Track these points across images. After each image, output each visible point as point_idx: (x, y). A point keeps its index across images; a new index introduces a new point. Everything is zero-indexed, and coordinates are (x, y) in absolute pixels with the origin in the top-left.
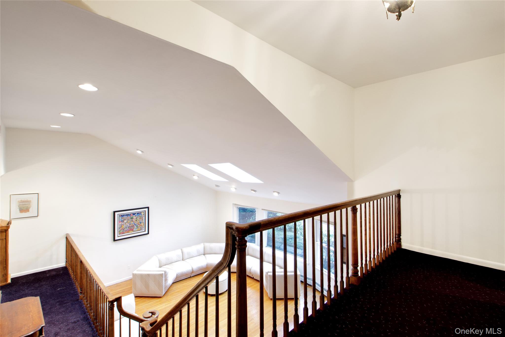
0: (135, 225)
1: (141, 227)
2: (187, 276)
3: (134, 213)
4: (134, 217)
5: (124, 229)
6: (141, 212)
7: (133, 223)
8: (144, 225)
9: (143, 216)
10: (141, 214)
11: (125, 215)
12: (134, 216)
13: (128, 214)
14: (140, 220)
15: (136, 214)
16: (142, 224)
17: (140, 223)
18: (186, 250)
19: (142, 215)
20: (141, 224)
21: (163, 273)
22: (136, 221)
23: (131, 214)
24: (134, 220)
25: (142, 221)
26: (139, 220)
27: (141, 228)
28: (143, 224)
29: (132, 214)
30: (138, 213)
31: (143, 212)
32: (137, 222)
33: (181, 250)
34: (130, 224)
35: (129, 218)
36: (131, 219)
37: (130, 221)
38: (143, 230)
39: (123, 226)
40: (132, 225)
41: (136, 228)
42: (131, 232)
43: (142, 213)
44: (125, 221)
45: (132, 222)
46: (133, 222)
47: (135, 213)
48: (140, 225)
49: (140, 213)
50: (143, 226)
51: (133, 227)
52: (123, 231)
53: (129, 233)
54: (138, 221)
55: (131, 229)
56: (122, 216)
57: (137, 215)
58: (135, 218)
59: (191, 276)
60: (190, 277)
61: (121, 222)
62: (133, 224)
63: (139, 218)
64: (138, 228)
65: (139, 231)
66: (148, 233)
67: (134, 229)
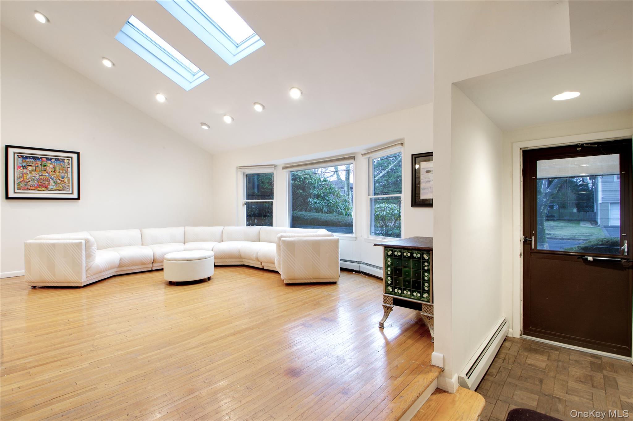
0: (51, 179)
1: (64, 185)
2: (144, 266)
3: (50, 157)
4: (49, 165)
5: (29, 181)
6: (64, 159)
7: (47, 174)
8: (69, 183)
9: (68, 166)
10: (63, 161)
11: (29, 157)
12: (50, 162)
13: (38, 157)
14: (61, 171)
15: (53, 160)
16: (66, 180)
17: (63, 178)
18: (150, 232)
19: (66, 164)
21: (83, 241)
22: (54, 172)
23: (43, 159)
24: (50, 170)
25: (66, 175)
26: (59, 172)
27: (64, 187)
28: (68, 180)
29: (45, 159)
30: (57, 160)
32: (54, 174)
33: (141, 231)
34: (41, 176)
35: (40, 165)
36: (43, 167)
37: (41, 170)
38: (67, 191)
39: (25, 175)
40: (44, 177)
41: (53, 184)
42: (44, 190)
43: (65, 161)
44: (30, 168)
45: (45, 172)
46: (47, 173)
47: (51, 159)
48: (61, 181)
49: (62, 159)
50: (67, 185)
51: (47, 182)
52: (25, 185)
53: (38, 190)
54: (57, 173)
55: (42, 185)
56: (24, 158)
57: (54, 161)
58: (51, 166)
59: (153, 269)
60: (152, 271)
61: (22, 168)
62: (46, 176)
63: (60, 169)
64: (57, 185)
65: (60, 191)
66: (78, 198)
67: (48, 186)
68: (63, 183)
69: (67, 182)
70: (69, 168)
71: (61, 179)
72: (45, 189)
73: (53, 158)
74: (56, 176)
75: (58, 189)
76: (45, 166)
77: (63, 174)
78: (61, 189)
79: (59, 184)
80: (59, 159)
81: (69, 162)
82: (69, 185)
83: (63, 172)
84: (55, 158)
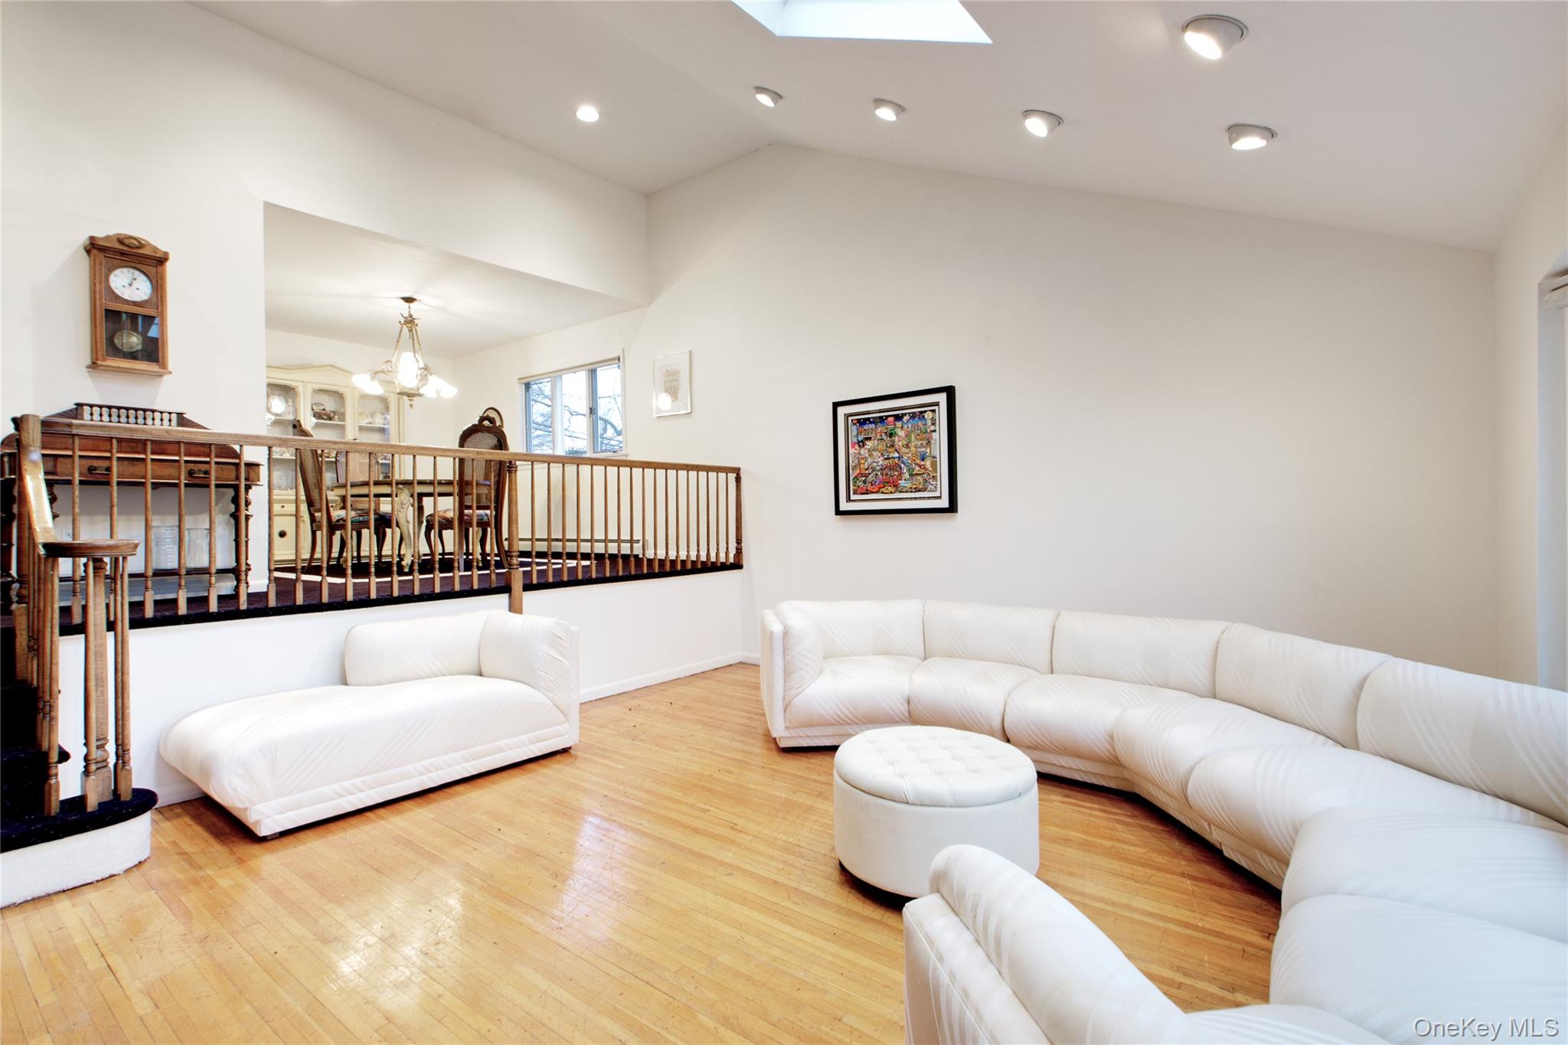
0: (902, 465)
1: (924, 476)
3: (901, 412)
4: (899, 431)
5: (870, 474)
6: (926, 412)
7: (896, 455)
9: (931, 428)
10: (925, 417)
11: (869, 419)
12: (899, 424)
13: (881, 417)
14: (919, 443)
15: (906, 418)
17: (923, 460)
18: (1078, 625)
19: (929, 423)
20: (923, 463)
22: (907, 446)
23: (889, 419)
24: (901, 444)
25: (928, 451)
26: (917, 446)
27: (925, 481)
29: (893, 419)
30: (914, 416)
31: (934, 411)
32: (908, 451)
33: (1058, 618)
34: (887, 459)
35: (884, 434)
36: (889, 439)
37: (887, 446)
38: (929, 490)
39: (862, 461)
40: (892, 461)
41: (908, 476)
42: (891, 493)
43: (926, 415)
44: (869, 444)
45: (893, 450)
46: (896, 450)
47: (902, 416)
48: (920, 466)
49: (922, 412)
50: (932, 474)
51: (896, 473)
52: (865, 482)
53: (883, 492)
54: (913, 449)
55: (889, 480)
56: (862, 423)
57: (908, 421)
58: (903, 433)
61: (857, 447)
62: (894, 458)
63: (918, 437)
64: (914, 478)
65: (919, 491)
66: (952, 508)
67: (900, 482)
68: (923, 471)
69: (930, 469)
70: (935, 431)
71: (918, 461)
72: (893, 490)
73: (905, 414)
74: (910, 455)
75: (914, 486)
76: (891, 435)
77: (923, 449)
78: (921, 487)
79: (916, 474)
80: (915, 413)
81: (933, 418)
82: (935, 475)
83: (921, 444)
84: (910, 413)
